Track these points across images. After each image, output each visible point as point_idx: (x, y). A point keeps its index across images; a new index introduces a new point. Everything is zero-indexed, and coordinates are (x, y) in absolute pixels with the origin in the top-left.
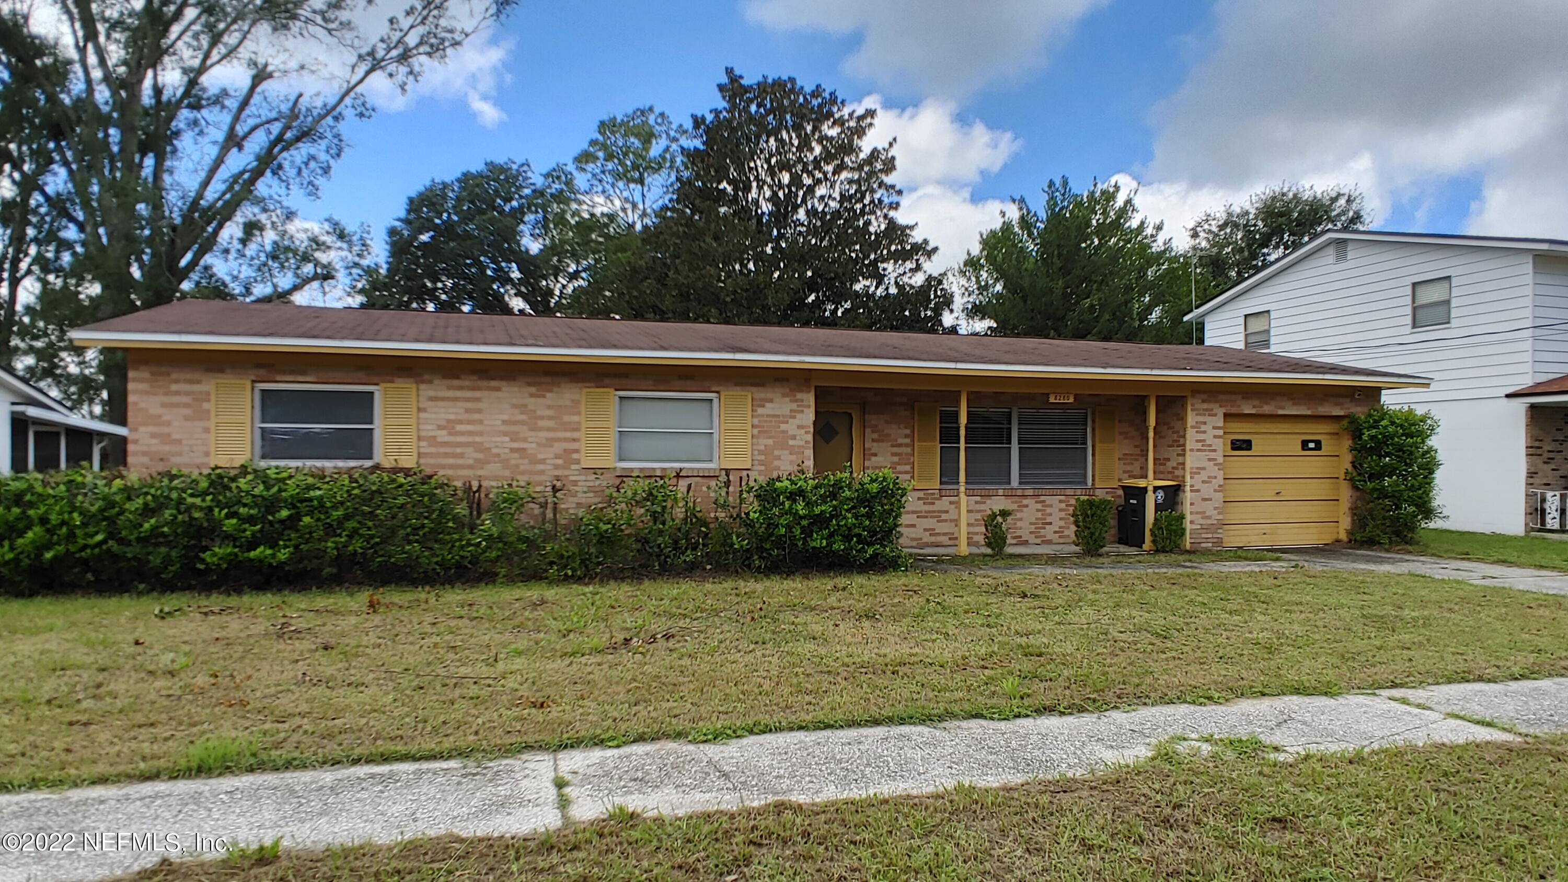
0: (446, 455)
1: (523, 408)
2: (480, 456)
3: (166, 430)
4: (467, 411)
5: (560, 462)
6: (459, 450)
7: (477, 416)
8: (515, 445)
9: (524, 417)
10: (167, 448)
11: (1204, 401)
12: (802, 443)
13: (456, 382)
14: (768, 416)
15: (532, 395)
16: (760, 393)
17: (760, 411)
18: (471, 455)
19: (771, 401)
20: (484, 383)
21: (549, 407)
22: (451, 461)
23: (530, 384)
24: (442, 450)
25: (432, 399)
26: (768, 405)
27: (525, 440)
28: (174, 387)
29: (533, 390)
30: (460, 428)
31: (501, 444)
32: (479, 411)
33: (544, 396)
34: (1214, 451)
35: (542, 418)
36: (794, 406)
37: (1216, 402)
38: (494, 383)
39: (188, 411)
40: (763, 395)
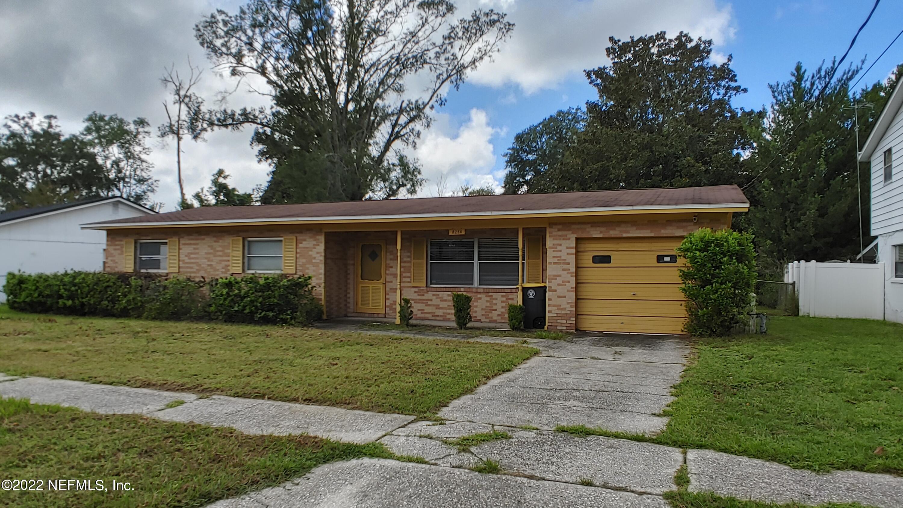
0: (187, 267)
1: (211, 247)
2: (198, 268)
3: (114, 258)
4: (194, 249)
5: (224, 270)
6: (191, 265)
7: (197, 251)
8: (209, 263)
9: (212, 251)
10: (114, 265)
11: (559, 230)
12: (318, 261)
13: (191, 237)
14: (304, 248)
15: (215, 242)
16: (300, 237)
17: (300, 245)
18: (196, 267)
19: (305, 240)
20: (199, 237)
21: (220, 246)
22: (189, 270)
23: (214, 237)
24: (187, 265)
25: (184, 244)
26: (304, 242)
27: (212, 261)
28: (117, 243)
29: (215, 239)
30: (192, 256)
31: (204, 263)
32: (197, 249)
33: (218, 242)
34: (569, 264)
35: (218, 251)
36: (315, 243)
37: (569, 230)
38: (203, 237)
39: (119, 252)
40: (301, 238)
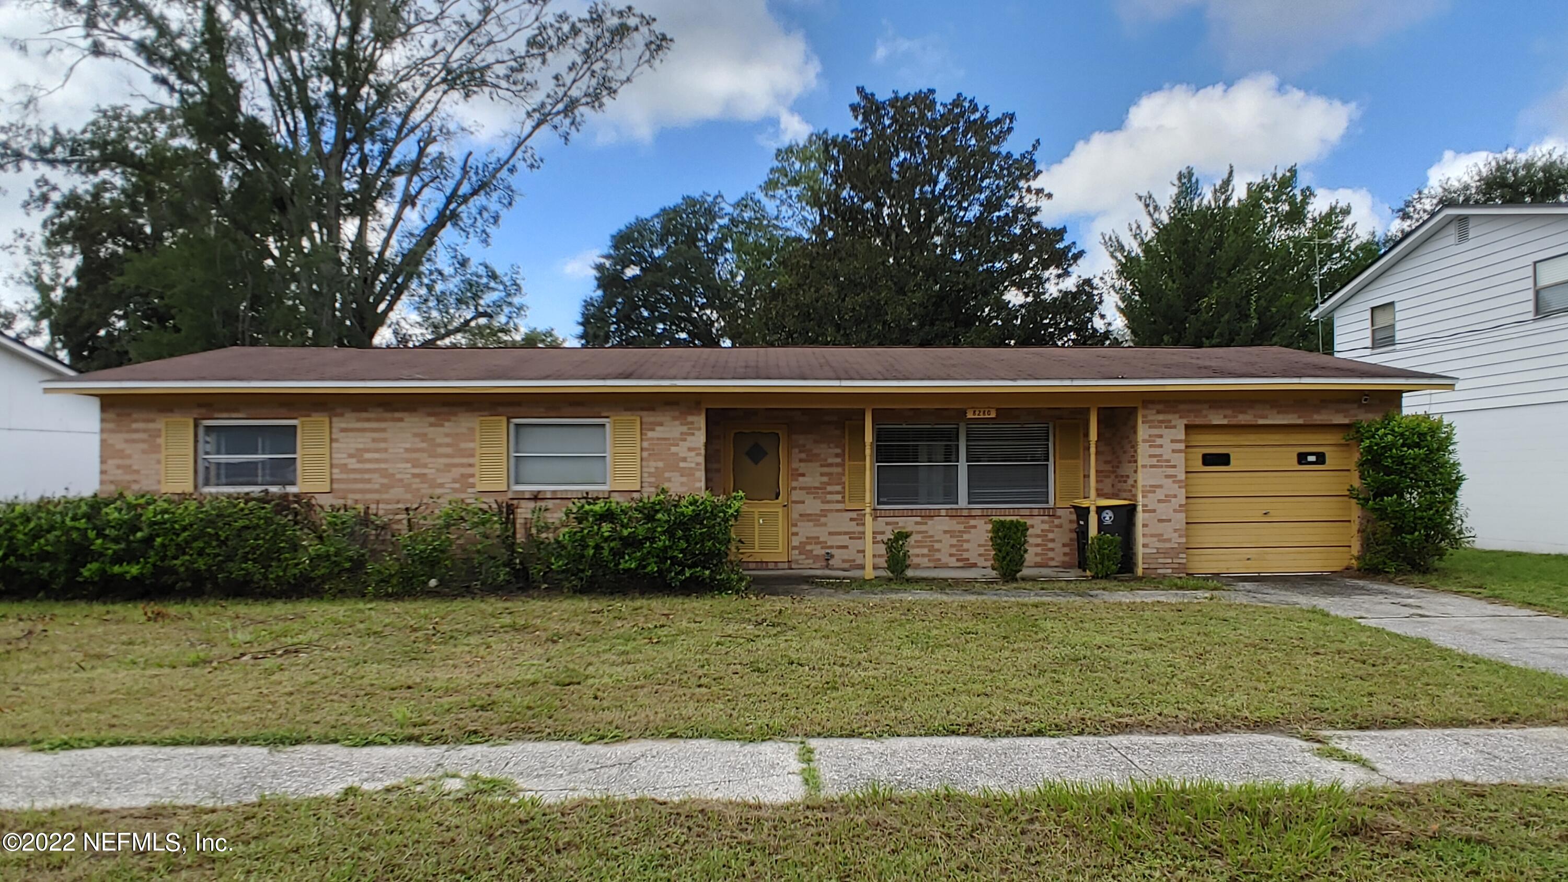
2: (385, 481)
5: (457, 486)
10: (128, 477)
11: (1158, 412)
12: (693, 465)
14: (658, 439)
16: (649, 417)
17: (650, 434)
18: (378, 481)
19: (661, 424)
20: (388, 415)
21: (447, 435)
22: (360, 486)
23: (430, 415)
24: (352, 476)
25: (343, 430)
26: (658, 428)
28: (134, 426)
29: (432, 419)
31: (404, 470)
33: (442, 426)
34: (1174, 467)
35: (440, 445)
36: (684, 429)
37: (1175, 413)
38: (397, 415)
40: (652, 419)
